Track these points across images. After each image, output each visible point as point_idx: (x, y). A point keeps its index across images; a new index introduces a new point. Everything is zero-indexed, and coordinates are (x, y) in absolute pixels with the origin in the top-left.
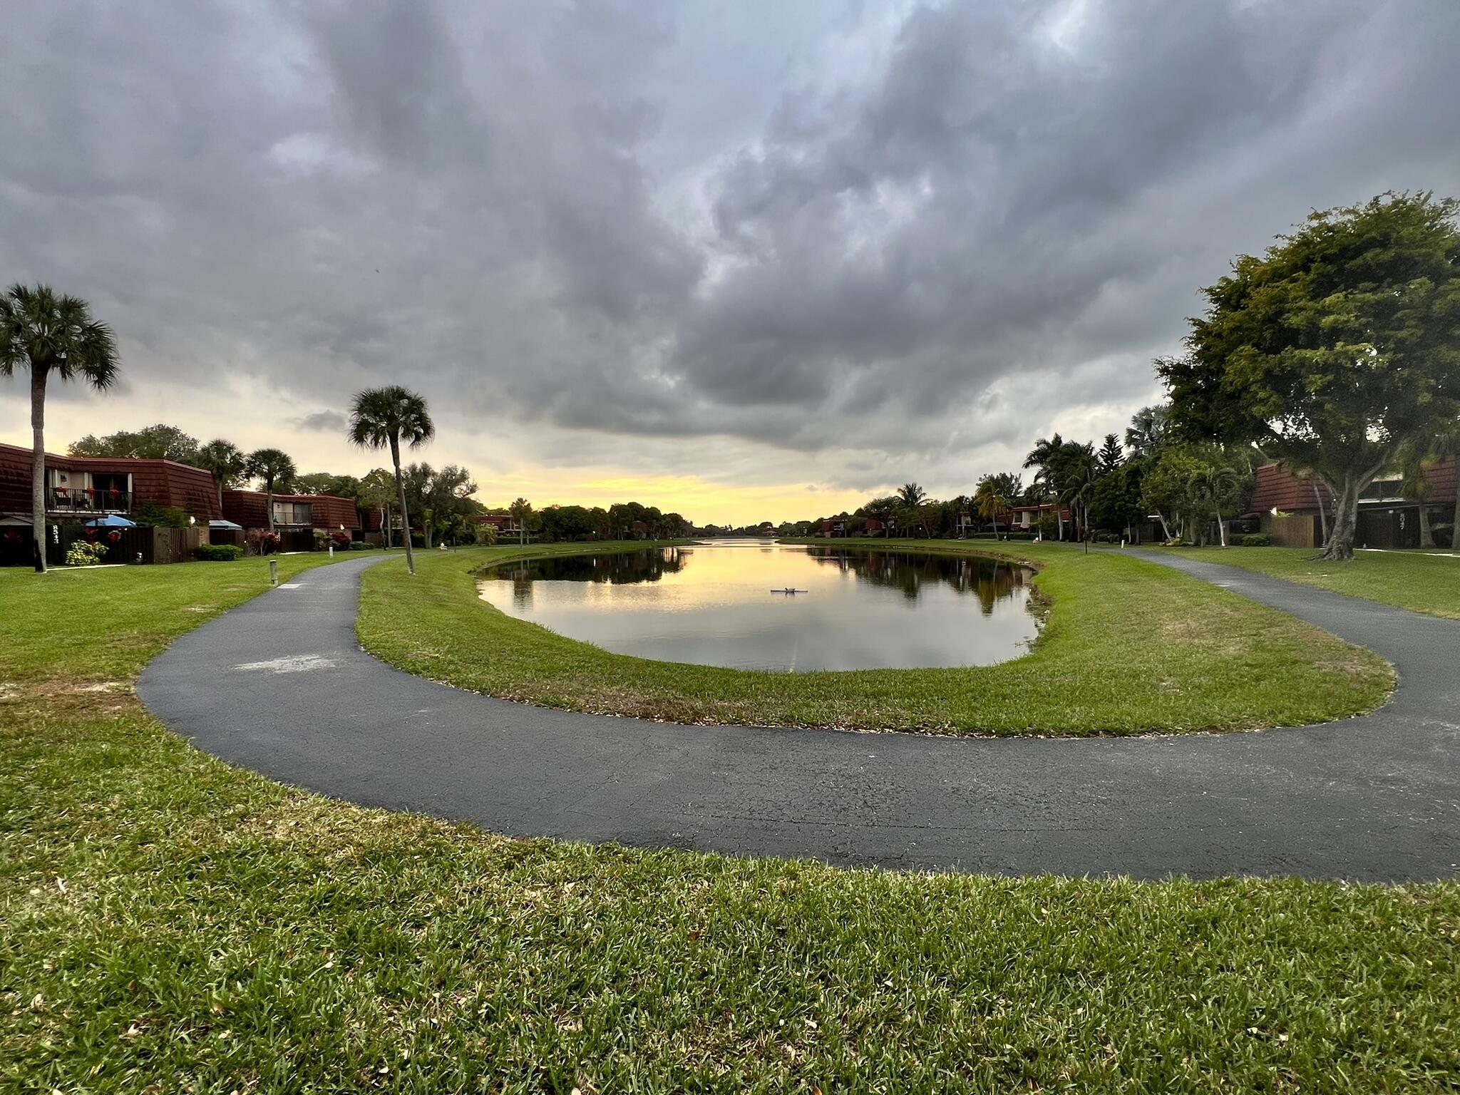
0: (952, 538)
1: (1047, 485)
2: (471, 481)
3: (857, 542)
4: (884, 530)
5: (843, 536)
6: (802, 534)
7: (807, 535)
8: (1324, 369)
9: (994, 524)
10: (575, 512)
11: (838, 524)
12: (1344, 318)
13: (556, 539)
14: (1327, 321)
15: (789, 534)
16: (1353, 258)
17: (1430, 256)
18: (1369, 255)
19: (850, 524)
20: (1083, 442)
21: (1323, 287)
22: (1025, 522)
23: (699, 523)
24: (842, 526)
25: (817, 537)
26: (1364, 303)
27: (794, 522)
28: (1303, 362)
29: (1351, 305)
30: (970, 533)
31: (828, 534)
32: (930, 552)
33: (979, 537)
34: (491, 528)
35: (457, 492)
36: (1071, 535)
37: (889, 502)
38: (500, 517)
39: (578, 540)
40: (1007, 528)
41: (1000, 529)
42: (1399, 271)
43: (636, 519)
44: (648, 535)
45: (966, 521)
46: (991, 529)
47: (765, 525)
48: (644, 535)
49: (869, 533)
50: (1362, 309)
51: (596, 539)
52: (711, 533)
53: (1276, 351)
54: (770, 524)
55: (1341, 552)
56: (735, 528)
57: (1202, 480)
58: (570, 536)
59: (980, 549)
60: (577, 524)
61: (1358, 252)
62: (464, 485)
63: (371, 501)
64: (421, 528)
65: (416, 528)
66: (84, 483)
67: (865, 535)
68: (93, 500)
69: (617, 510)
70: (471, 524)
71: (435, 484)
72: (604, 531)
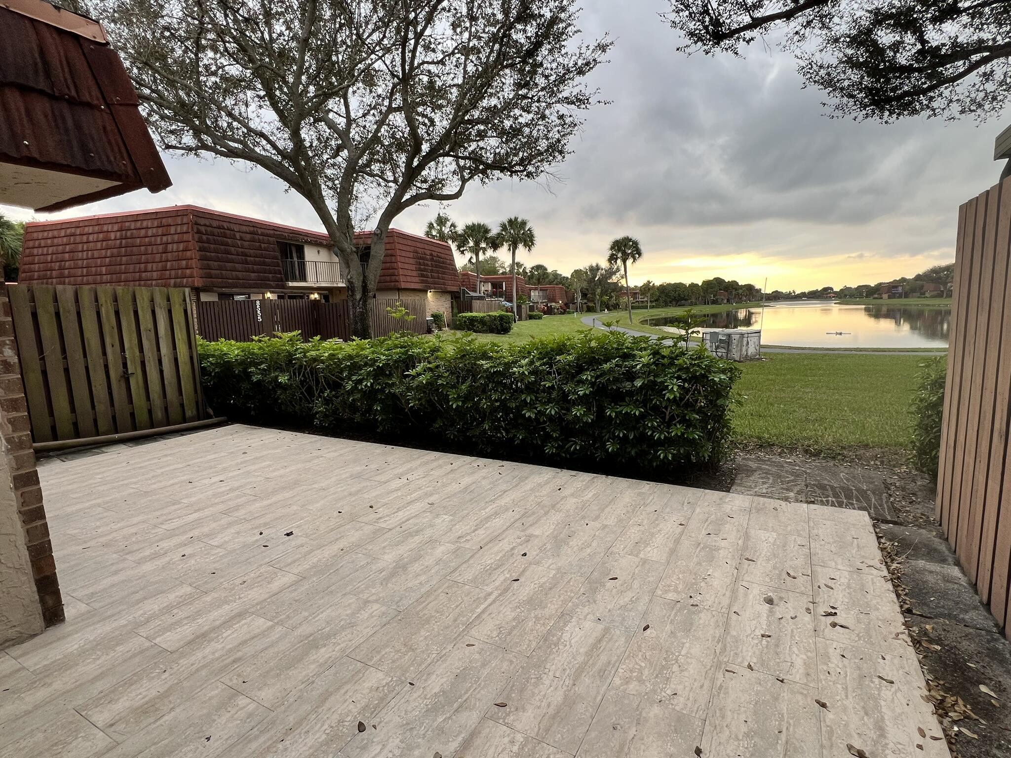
3: (914, 302)
4: (942, 292)
5: (900, 297)
6: (861, 296)
7: (867, 297)
10: (678, 287)
11: (896, 287)
13: (666, 304)
15: (847, 296)
19: (908, 287)
23: (766, 290)
24: (900, 289)
25: (874, 298)
27: (854, 286)
31: (885, 296)
34: (628, 299)
38: (634, 293)
39: (679, 305)
43: (720, 290)
44: (728, 301)
47: (826, 290)
48: (725, 301)
49: (927, 295)
51: (692, 304)
52: (776, 297)
54: (831, 289)
56: (798, 292)
58: (674, 303)
60: (679, 295)
62: (618, 275)
63: (574, 287)
64: (593, 301)
65: (589, 301)
66: (489, 287)
67: (922, 294)
68: (494, 294)
69: (707, 284)
70: (618, 297)
71: (602, 275)
72: (697, 299)
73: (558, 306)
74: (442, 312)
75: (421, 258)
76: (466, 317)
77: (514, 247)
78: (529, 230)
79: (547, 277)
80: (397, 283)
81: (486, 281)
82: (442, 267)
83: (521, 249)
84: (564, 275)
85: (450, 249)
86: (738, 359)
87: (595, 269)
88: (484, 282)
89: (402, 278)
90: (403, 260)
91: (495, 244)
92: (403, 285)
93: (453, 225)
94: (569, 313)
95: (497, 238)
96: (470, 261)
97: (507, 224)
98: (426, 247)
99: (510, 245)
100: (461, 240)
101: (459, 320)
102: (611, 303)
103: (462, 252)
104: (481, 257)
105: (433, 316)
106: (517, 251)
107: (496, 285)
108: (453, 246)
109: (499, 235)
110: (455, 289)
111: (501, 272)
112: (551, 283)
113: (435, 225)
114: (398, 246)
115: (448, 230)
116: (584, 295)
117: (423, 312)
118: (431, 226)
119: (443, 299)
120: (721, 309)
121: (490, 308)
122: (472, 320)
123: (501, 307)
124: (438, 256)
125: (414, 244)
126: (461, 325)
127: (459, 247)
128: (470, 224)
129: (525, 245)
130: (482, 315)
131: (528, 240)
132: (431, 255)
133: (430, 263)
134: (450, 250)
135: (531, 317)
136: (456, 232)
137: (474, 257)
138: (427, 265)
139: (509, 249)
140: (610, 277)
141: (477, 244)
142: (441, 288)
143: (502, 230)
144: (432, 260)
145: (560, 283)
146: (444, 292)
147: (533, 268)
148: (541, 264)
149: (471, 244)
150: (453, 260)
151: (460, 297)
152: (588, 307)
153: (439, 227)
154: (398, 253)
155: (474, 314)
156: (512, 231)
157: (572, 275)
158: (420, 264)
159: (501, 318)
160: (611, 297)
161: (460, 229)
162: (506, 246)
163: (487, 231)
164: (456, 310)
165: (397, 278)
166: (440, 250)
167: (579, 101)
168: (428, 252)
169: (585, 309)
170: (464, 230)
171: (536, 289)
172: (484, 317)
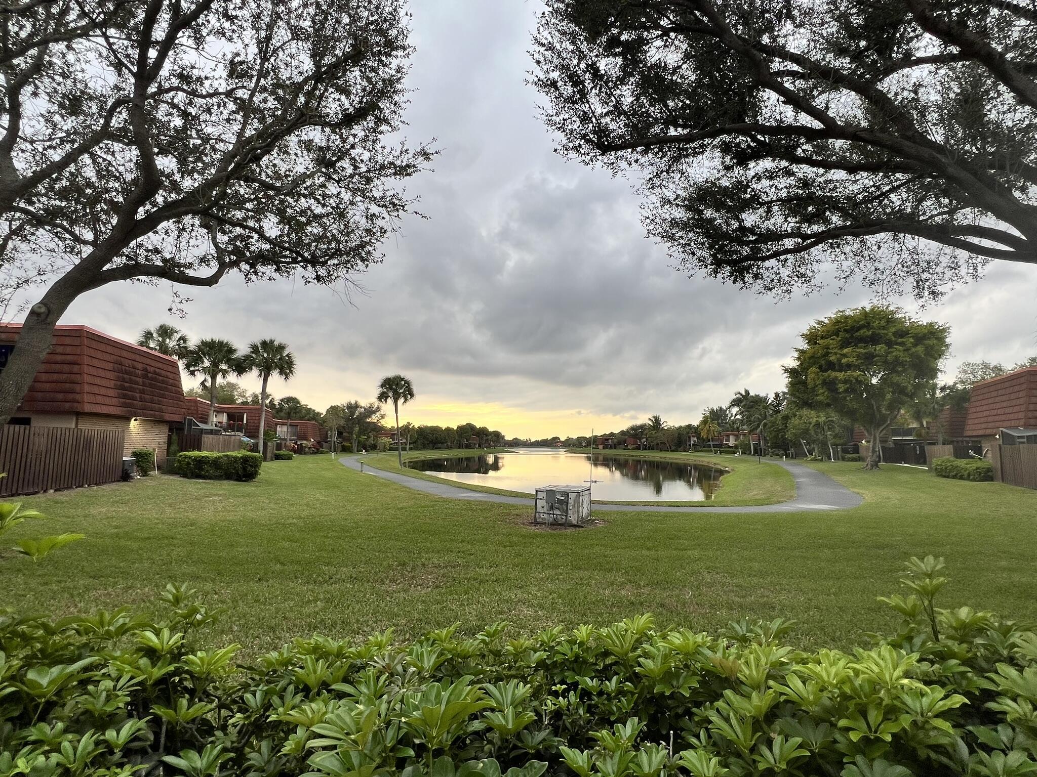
0: (685, 451)
1: (742, 421)
2: (382, 412)
3: (620, 453)
4: (639, 445)
5: (611, 448)
6: (581, 446)
7: (585, 447)
8: (845, 382)
9: (711, 443)
10: (435, 430)
11: (608, 440)
12: (851, 360)
13: (424, 447)
14: (844, 361)
15: (574, 445)
16: (857, 331)
17: (887, 334)
18: (862, 331)
19: (615, 440)
20: (762, 395)
21: (845, 344)
22: (732, 442)
23: (509, 437)
24: (610, 441)
25: (592, 448)
26: (860, 353)
27: (575, 437)
28: (836, 377)
29: (855, 354)
30: (696, 448)
31: (601, 447)
32: (670, 461)
33: (702, 451)
34: (387, 440)
35: (374, 418)
36: (758, 452)
37: (642, 427)
38: (391, 433)
39: (436, 448)
40: (720, 446)
41: (714, 446)
42: (874, 340)
43: (473, 435)
44: (480, 446)
45: (693, 440)
46: (709, 446)
47: (554, 439)
48: (477, 446)
49: (629, 447)
50: (858, 357)
51: (448, 448)
52: (516, 444)
53: (826, 371)
54: (558, 438)
55: (872, 466)
56: (533, 440)
57: (818, 424)
58: (431, 445)
59: (701, 459)
60: (436, 438)
61: (859, 329)
62: (378, 414)
63: (330, 425)
64: (349, 440)
65: (345, 440)
66: (224, 418)
67: (626, 448)
68: (230, 427)
69: (461, 428)
70: (376, 437)
71: (360, 413)
72: (452, 442)
73: (310, 444)
74: (151, 450)
75: (126, 373)
76: (190, 457)
77: (266, 372)
78: (287, 356)
79: (300, 411)
80: (75, 404)
81: (219, 411)
82: (160, 389)
83: (275, 378)
84: (317, 410)
85: (175, 365)
86: (575, 522)
87: (353, 407)
88: (218, 412)
89: (86, 398)
90: (93, 371)
91: (241, 367)
92: (88, 408)
93: (183, 339)
94: (322, 453)
95: (245, 360)
96: (203, 383)
97: (259, 345)
98: (138, 358)
99: (261, 371)
100: (193, 358)
101: (179, 461)
102: (367, 443)
103: (192, 373)
104: (219, 379)
105: (134, 454)
106: (270, 379)
107: (234, 418)
108: (181, 364)
109: (247, 357)
110: (176, 418)
111: (240, 401)
112: (302, 418)
113: (155, 335)
114: (87, 351)
115: (175, 343)
116: (340, 434)
117: (119, 447)
118: (148, 335)
119: (156, 430)
120: (474, 453)
121: (227, 446)
122: (200, 462)
123: (241, 445)
124: (155, 373)
125: (117, 352)
126: (180, 468)
127: (188, 366)
128: (209, 339)
129: (281, 373)
130: (215, 454)
131: (286, 367)
132: (145, 370)
133: (140, 380)
134: (178, 367)
135: (278, 457)
136: (185, 348)
137: (210, 380)
138: (137, 383)
139: (260, 375)
140: (369, 416)
141: (215, 364)
142: (154, 416)
143: (252, 352)
144: (145, 376)
145: (313, 419)
146: (158, 421)
147: (282, 400)
148: (293, 396)
149: (207, 363)
150: (180, 381)
151: (183, 429)
152: (343, 447)
153: (160, 339)
154: (86, 360)
155: (204, 453)
156: (265, 355)
157: (328, 411)
158: (124, 380)
159: (245, 460)
160: (369, 437)
161: (193, 343)
162: (255, 372)
163: (231, 351)
164: (174, 447)
165: (78, 397)
166: (160, 365)
167: (394, 205)
168: (140, 366)
169: (340, 449)
170: (199, 347)
171: (283, 424)
172: (220, 458)
